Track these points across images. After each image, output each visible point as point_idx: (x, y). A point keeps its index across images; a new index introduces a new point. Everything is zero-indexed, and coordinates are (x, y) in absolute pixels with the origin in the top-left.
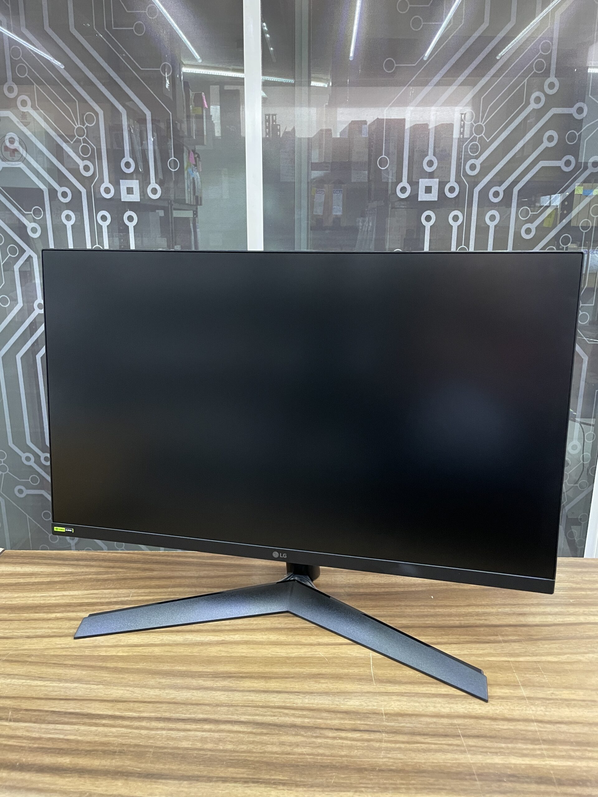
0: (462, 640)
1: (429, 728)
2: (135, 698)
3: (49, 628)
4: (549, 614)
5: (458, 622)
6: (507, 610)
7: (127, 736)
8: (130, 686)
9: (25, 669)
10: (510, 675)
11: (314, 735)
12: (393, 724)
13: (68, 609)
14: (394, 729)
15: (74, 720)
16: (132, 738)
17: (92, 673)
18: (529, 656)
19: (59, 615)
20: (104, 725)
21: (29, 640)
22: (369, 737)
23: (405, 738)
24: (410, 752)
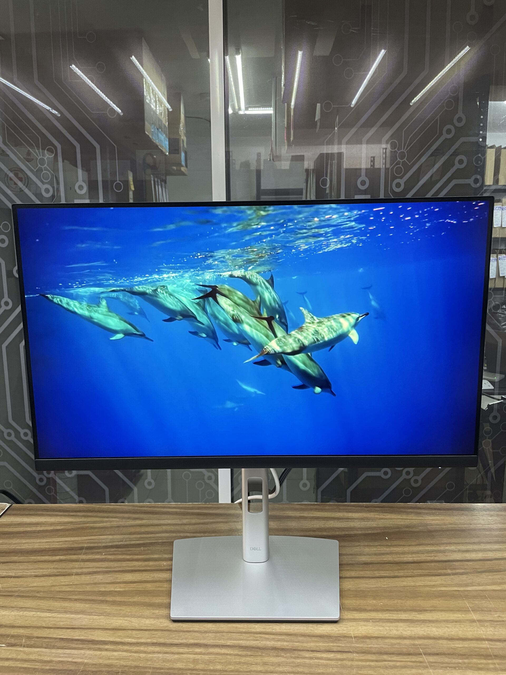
0: (416, 574)
1: (394, 648)
2: (133, 627)
3: (54, 568)
4: (489, 550)
5: (411, 559)
6: (453, 548)
7: (127, 659)
8: (128, 616)
9: (35, 603)
10: (460, 602)
11: (293, 656)
12: (361, 645)
13: (70, 552)
14: (363, 650)
15: (81, 646)
16: (133, 660)
17: (94, 606)
18: (476, 586)
19: (62, 557)
20: (106, 650)
21: (37, 579)
22: (342, 657)
23: (374, 657)
24: (379, 669)
